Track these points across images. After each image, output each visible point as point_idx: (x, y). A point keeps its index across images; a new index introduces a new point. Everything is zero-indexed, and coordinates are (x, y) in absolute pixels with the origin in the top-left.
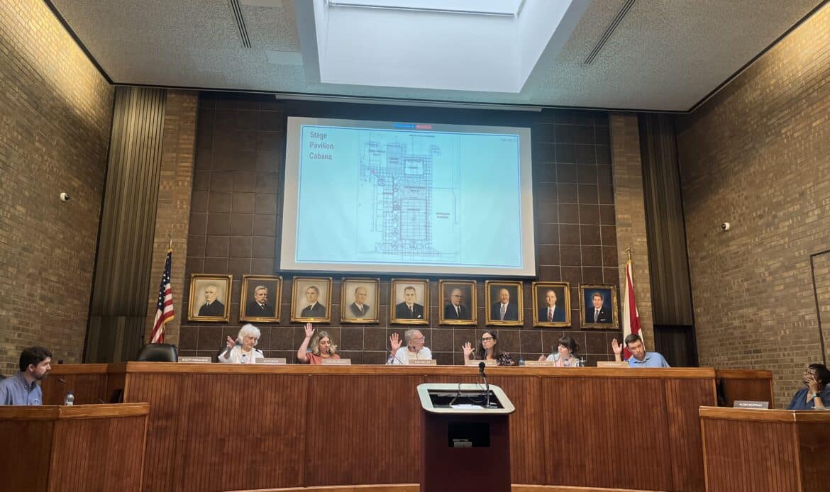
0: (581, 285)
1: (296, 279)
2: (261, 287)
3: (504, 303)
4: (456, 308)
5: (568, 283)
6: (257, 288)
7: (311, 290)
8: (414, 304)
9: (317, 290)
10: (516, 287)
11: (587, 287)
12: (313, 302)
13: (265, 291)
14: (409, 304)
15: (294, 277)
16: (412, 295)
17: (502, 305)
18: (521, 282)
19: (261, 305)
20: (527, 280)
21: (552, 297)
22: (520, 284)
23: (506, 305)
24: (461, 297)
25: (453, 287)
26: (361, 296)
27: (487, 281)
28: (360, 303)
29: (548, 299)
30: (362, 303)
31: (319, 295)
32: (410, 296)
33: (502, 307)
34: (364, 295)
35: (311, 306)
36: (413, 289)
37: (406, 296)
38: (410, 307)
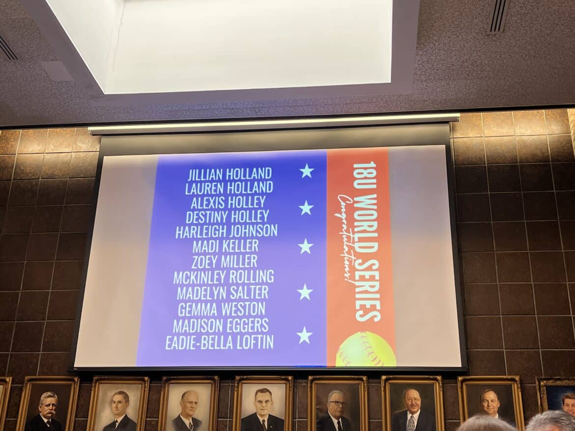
0: (540, 380)
1: (98, 380)
2: (49, 393)
3: (413, 413)
4: (335, 421)
5: (517, 378)
6: (43, 396)
7: (118, 398)
8: (269, 415)
9: (126, 397)
10: (433, 384)
11: (550, 383)
12: (119, 415)
13: (52, 400)
14: (262, 416)
15: (95, 378)
16: (267, 401)
17: (409, 416)
18: (439, 378)
19: (46, 420)
20: (448, 374)
21: (492, 401)
22: (436, 380)
23: (416, 416)
24: (342, 403)
25: (329, 389)
26: (189, 405)
27: (384, 377)
28: (188, 416)
29: (486, 404)
30: (190, 416)
31: (129, 404)
32: (264, 404)
33: (409, 418)
34: (194, 403)
35: (117, 421)
36: (268, 393)
37: (257, 403)
38: (264, 421)
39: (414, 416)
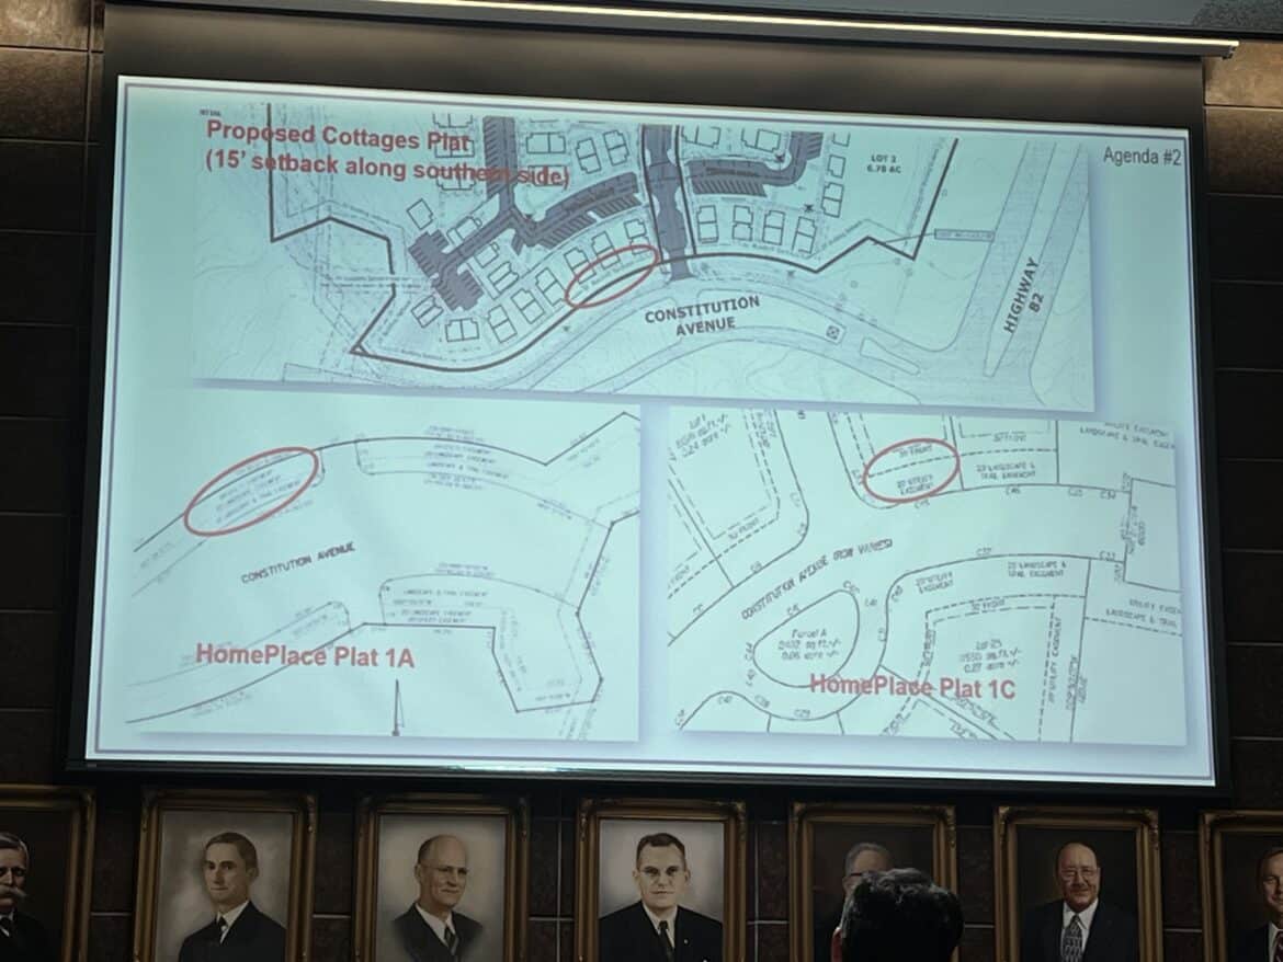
1: (156, 801)
3: (1078, 908)
8: (683, 913)
9: (248, 853)
10: (1131, 834)
12: (231, 903)
13: (15, 857)
14: (659, 910)
16: (671, 870)
17: (1068, 916)
18: (1152, 815)
20: (1178, 807)
22: (1147, 822)
23: (1087, 916)
25: (849, 839)
26: (441, 877)
27: (1003, 810)
28: (439, 908)
30: (449, 907)
31: (257, 875)
32: (663, 878)
33: (1067, 922)
34: (456, 871)
35: (223, 922)
36: (674, 846)
37: (643, 874)
38: (664, 925)
39: (1080, 915)
